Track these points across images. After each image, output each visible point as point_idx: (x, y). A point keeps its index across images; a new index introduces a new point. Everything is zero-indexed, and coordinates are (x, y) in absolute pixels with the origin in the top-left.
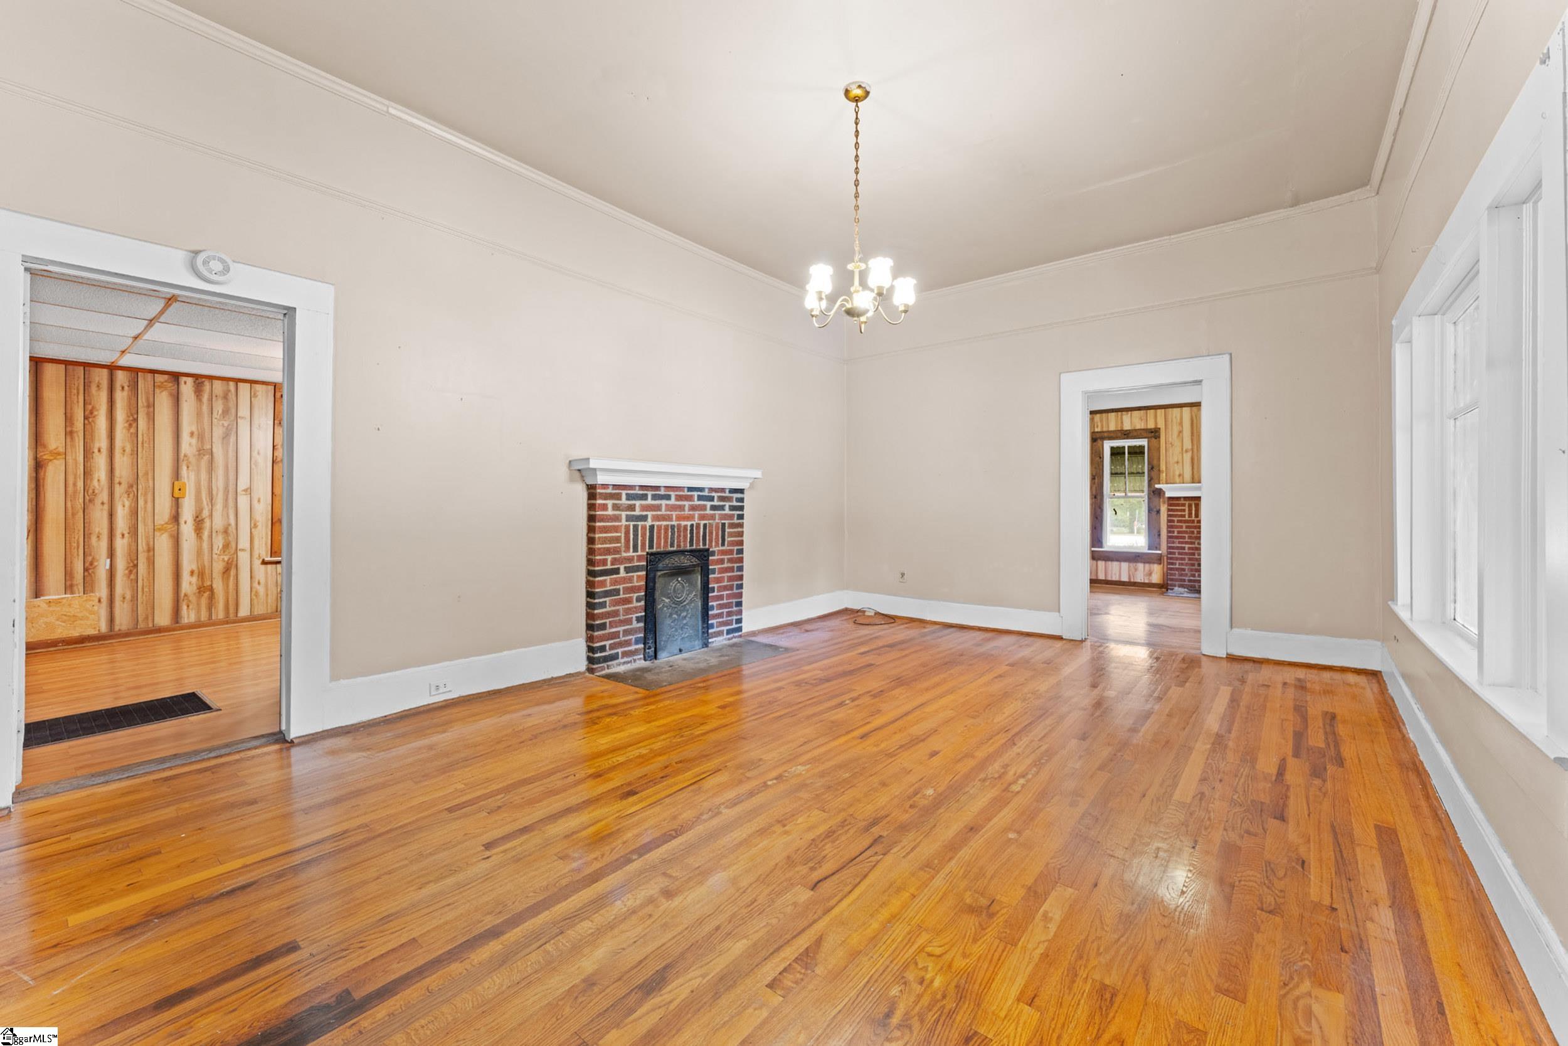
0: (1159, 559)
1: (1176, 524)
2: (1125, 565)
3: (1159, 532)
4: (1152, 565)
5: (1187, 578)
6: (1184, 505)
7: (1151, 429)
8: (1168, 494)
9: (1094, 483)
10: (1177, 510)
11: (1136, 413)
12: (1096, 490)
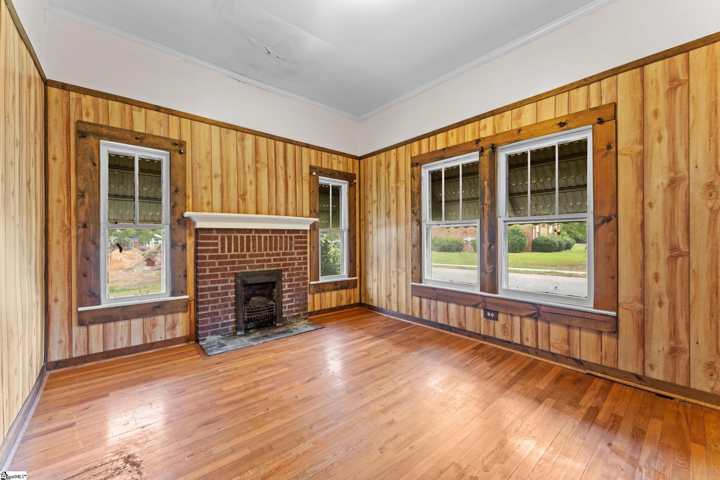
0: (185, 306)
1: (207, 260)
2: (137, 323)
3: (186, 271)
4: (176, 315)
5: (219, 323)
6: (216, 238)
7: (175, 140)
8: (200, 225)
9: (83, 203)
10: (209, 244)
11: (152, 113)
12: (86, 214)
